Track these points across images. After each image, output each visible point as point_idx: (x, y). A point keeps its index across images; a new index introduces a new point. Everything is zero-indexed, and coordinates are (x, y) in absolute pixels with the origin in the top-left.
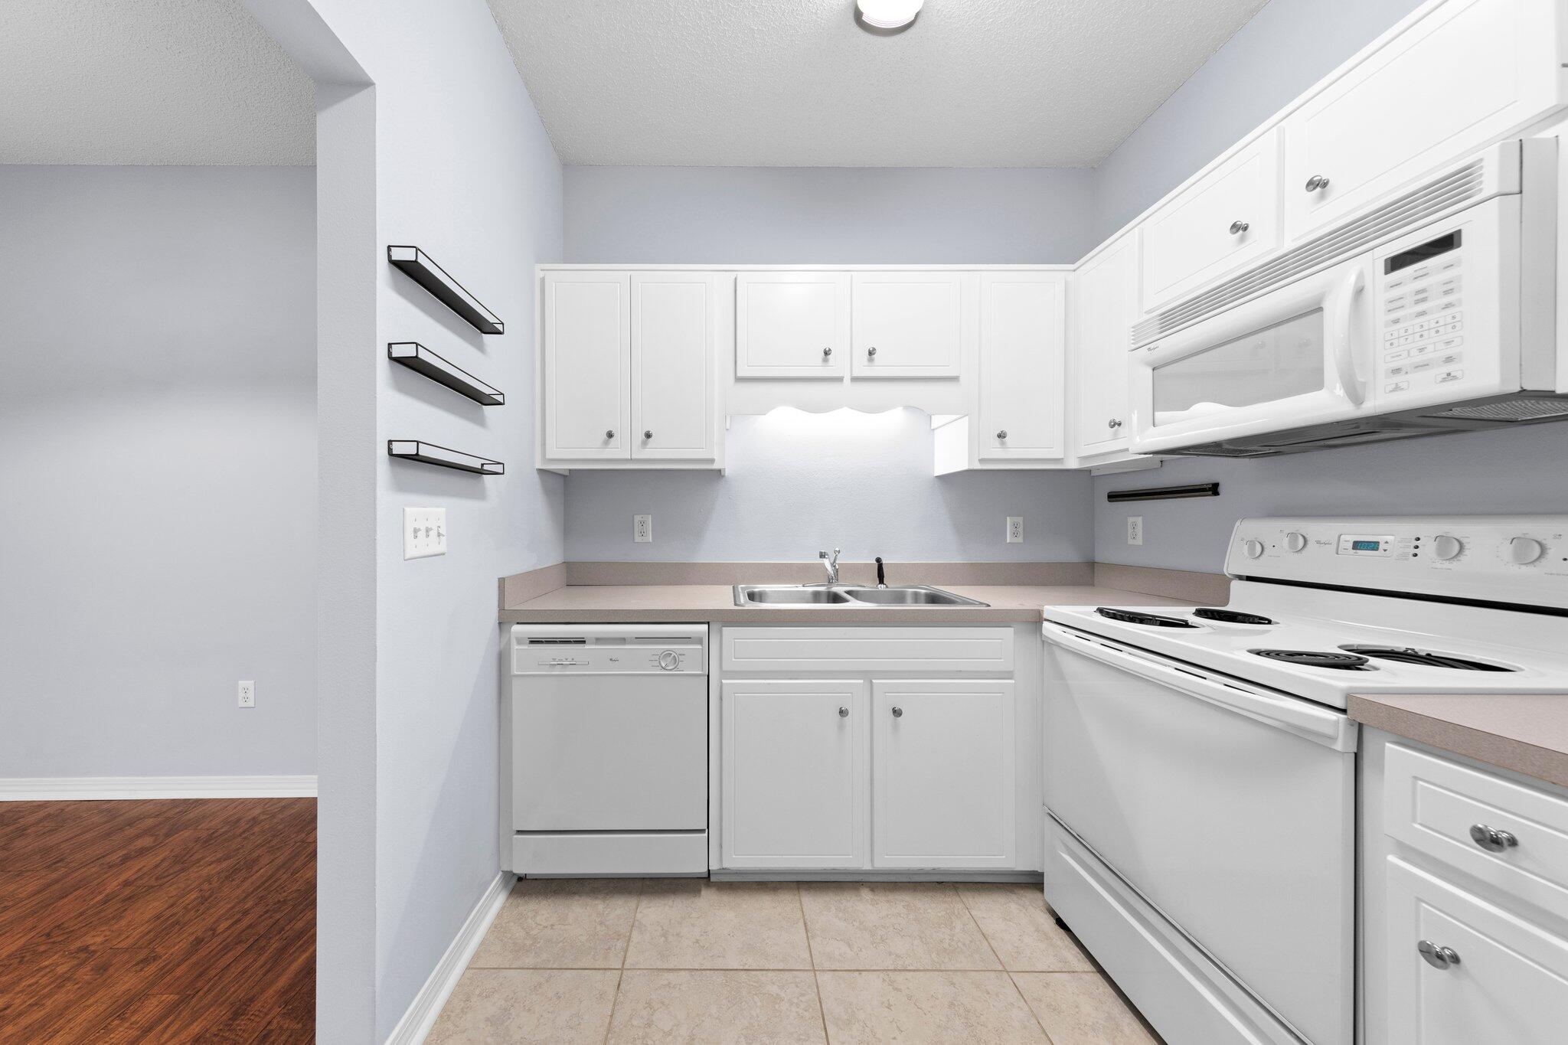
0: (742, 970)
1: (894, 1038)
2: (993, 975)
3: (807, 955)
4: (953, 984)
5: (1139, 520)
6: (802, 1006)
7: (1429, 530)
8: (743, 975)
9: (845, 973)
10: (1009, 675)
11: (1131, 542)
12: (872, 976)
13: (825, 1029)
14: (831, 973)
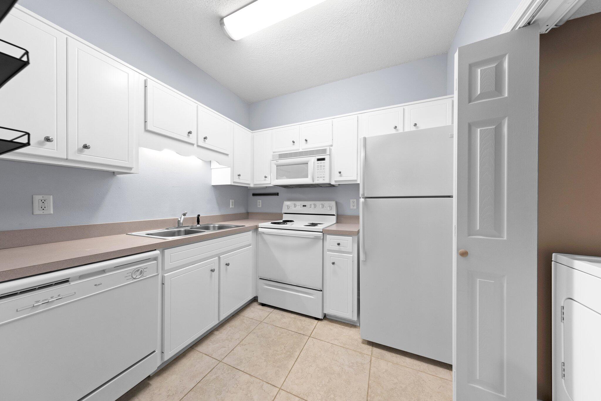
0: (197, 384)
1: (254, 354)
2: (260, 325)
3: (214, 360)
4: (255, 333)
5: (260, 201)
6: (226, 371)
7: (312, 203)
8: (199, 385)
9: (230, 354)
10: (249, 245)
11: (258, 206)
12: (237, 348)
13: (237, 369)
14: (226, 357)
